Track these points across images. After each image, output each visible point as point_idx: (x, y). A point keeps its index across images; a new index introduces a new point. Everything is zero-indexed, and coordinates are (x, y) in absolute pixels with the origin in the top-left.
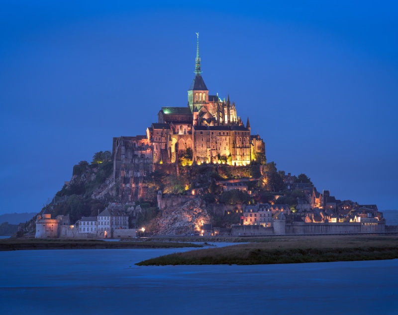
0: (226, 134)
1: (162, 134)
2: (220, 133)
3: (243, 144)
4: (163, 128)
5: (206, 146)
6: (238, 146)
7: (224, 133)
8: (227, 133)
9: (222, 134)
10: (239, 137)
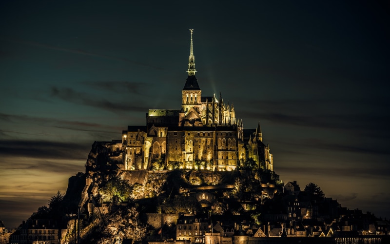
0: (206, 135)
1: (137, 137)
2: (199, 134)
3: (227, 145)
4: (139, 130)
5: (180, 149)
6: (219, 148)
7: (204, 134)
8: (209, 135)
9: (201, 134)
10: (222, 138)
